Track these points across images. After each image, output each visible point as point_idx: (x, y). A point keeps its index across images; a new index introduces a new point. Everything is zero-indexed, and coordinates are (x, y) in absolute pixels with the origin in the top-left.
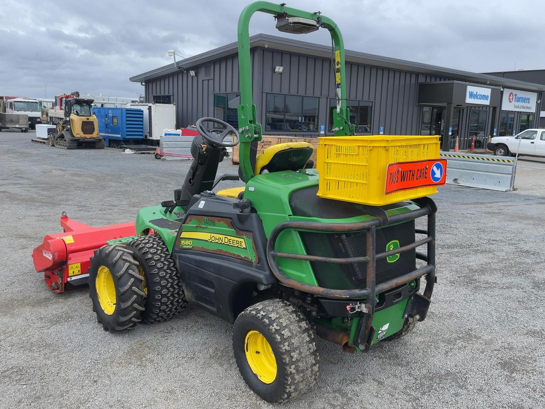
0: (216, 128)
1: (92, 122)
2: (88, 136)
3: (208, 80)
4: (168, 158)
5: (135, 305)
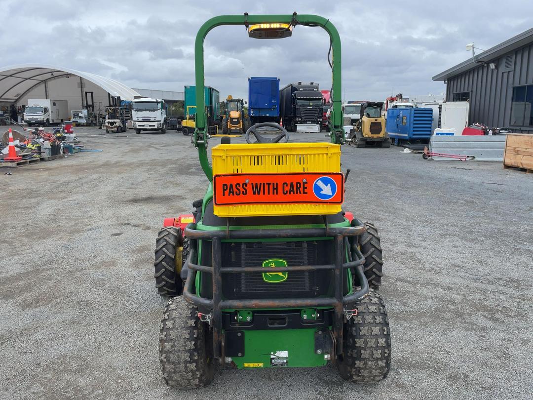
0: (512, 126)
1: (380, 123)
2: (375, 136)
3: (509, 72)
4: (436, 159)
5: (164, 277)
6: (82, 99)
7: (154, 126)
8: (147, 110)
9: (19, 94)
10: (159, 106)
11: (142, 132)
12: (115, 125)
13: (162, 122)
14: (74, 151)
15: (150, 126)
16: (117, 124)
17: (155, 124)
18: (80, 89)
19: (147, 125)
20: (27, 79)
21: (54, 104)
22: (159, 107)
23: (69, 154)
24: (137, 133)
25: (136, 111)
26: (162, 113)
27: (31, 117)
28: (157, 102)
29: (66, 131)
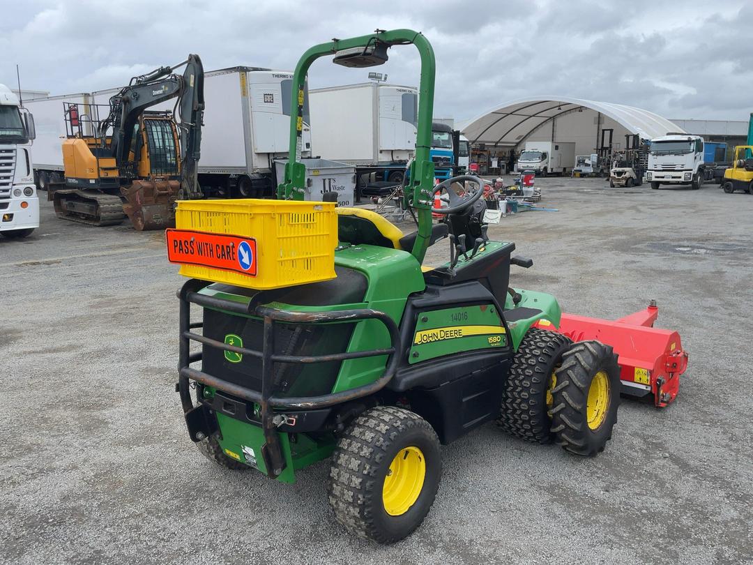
6: (598, 139)
7: (680, 177)
8: (672, 153)
9: (521, 136)
10: (693, 146)
11: (661, 186)
12: (623, 176)
13: (695, 171)
14: (519, 209)
15: (673, 177)
16: (627, 175)
17: (682, 174)
18: (597, 125)
19: (668, 176)
20: (531, 117)
21: (557, 148)
22: (692, 148)
23: (512, 213)
24: (653, 188)
25: (654, 155)
26: (695, 158)
27: (526, 165)
28: (690, 141)
29: (525, 183)
